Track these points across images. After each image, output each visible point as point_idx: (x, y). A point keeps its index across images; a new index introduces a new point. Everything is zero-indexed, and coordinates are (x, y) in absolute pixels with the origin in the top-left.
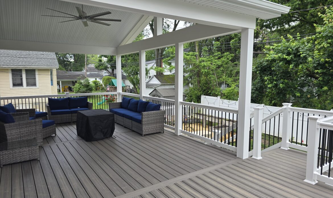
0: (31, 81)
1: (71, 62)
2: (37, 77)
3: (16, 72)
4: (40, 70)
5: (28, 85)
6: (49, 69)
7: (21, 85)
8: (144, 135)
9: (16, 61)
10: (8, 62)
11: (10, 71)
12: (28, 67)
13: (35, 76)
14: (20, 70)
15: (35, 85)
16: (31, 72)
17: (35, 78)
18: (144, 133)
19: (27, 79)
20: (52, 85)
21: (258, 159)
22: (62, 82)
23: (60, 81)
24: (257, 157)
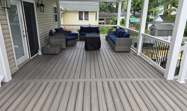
0: (86, 17)
1: (114, 7)
2: (89, 15)
3: (81, 13)
4: (91, 12)
5: (85, 20)
6: (94, 12)
7: (82, 20)
8: (116, 52)
9: (81, 7)
10: (77, 7)
11: (78, 13)
12: (85, 10)
13: (88, 15)
14: (82, 12)
15: (88, 20)
16: (87, 13)
17: (88, 16)
18: (116, 51)
19: (85, 16)
20: (96, 20)
21: (180, 83)
22: (106, 19)
23: (104, 19)
24: (180, 81)
